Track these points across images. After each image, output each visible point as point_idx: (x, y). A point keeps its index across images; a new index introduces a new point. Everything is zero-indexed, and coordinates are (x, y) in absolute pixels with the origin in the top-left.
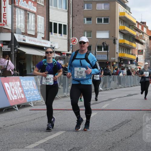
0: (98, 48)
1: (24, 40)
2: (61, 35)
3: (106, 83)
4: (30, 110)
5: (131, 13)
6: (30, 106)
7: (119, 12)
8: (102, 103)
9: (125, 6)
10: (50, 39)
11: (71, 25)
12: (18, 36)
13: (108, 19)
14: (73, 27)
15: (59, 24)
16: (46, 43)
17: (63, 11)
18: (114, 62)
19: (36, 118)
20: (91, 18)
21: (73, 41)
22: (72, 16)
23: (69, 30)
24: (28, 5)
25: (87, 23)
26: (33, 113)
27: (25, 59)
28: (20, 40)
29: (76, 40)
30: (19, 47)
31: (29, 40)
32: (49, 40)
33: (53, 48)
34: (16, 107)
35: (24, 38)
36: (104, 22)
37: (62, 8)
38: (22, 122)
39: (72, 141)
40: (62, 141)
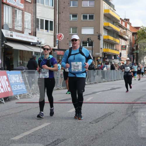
0: (83, 44)
1: (12, 36)
2: (48, 31)
3: (90, 77)
4: (16, 103)
5: (115, 10)
6: (16, 99)
7: (104, 9)
8: (86, 96)
9: (109, 4)
10: (37, 35)
11: (57, 21)
12: (6, 32)
13: (93, 15)
14: (59, 23)
15: (46, 21)
16: (32, 39)
17: (50, 8)
18: (99, 57)
19: (22, 111)
20: (76, 15)
21: (59, 37)
22: (58, 13)
23: (55, 26)
24: (16, 2)
25: (72, 20)
26: (19, 106)
27: (12, 54)
28: (8, 35)
29: (61, 36)
30: (6, 42)
31: (17, 36)
32: (35, 36)
33: (40, 44)
34: (2, 100)
35: (11, 34)
36: (89, 19)
37: (49, 5)
38: (8, 115)
39: (56, 133)
40: (47, 132)
